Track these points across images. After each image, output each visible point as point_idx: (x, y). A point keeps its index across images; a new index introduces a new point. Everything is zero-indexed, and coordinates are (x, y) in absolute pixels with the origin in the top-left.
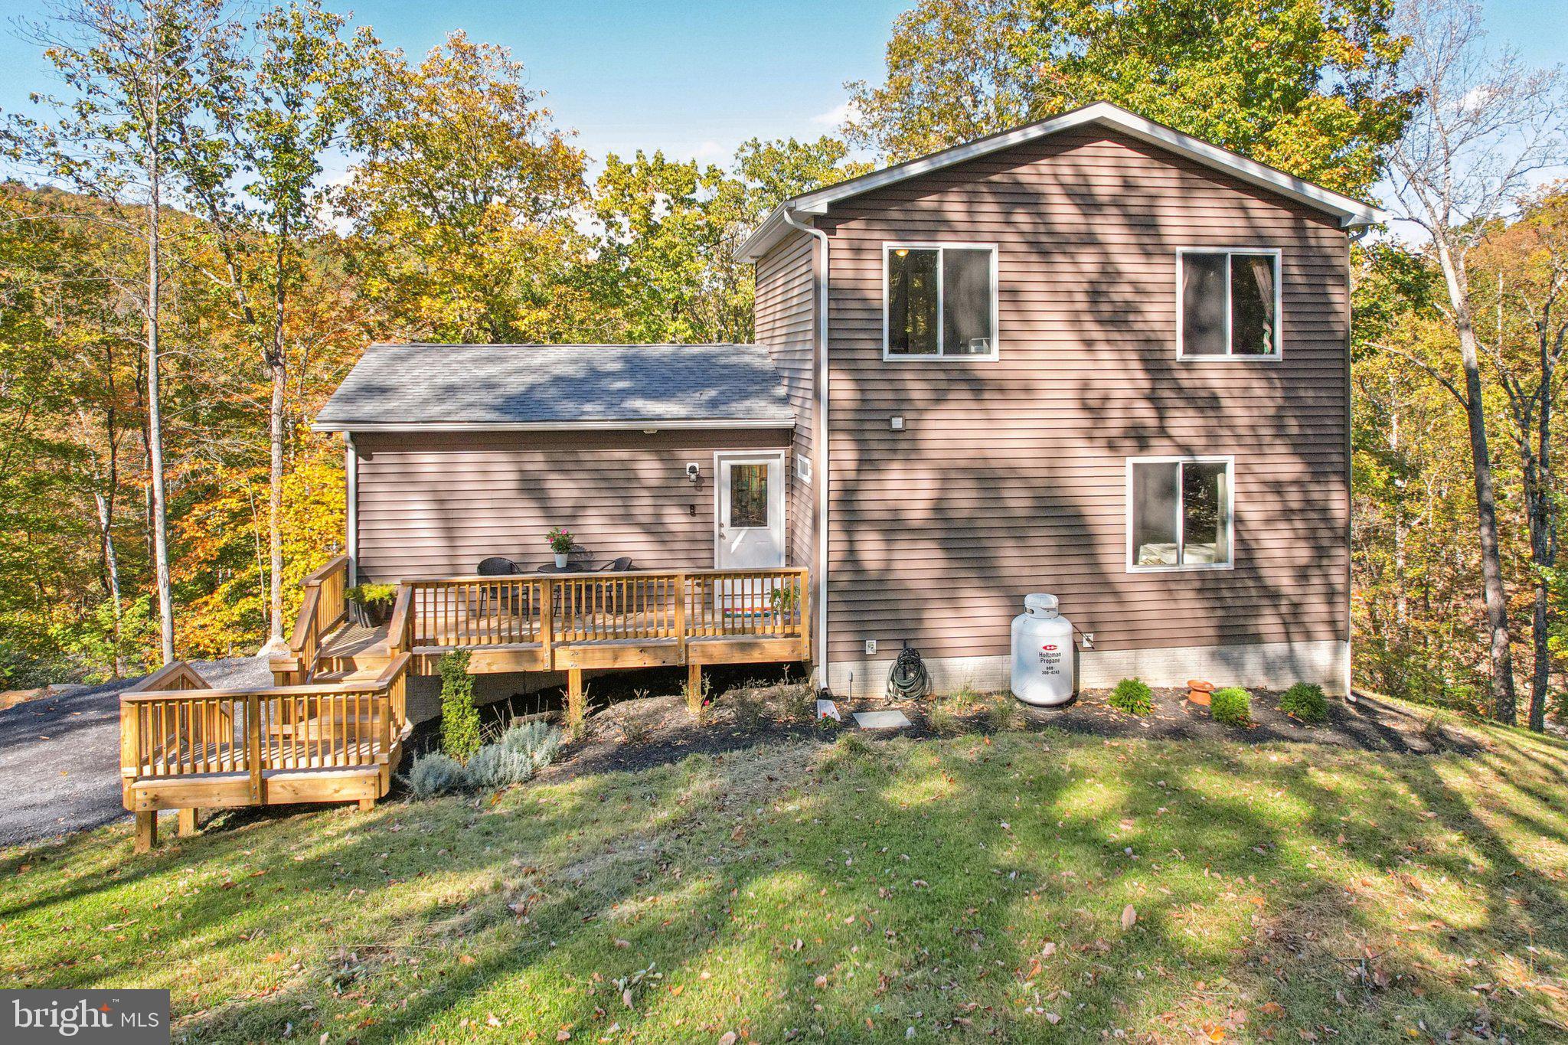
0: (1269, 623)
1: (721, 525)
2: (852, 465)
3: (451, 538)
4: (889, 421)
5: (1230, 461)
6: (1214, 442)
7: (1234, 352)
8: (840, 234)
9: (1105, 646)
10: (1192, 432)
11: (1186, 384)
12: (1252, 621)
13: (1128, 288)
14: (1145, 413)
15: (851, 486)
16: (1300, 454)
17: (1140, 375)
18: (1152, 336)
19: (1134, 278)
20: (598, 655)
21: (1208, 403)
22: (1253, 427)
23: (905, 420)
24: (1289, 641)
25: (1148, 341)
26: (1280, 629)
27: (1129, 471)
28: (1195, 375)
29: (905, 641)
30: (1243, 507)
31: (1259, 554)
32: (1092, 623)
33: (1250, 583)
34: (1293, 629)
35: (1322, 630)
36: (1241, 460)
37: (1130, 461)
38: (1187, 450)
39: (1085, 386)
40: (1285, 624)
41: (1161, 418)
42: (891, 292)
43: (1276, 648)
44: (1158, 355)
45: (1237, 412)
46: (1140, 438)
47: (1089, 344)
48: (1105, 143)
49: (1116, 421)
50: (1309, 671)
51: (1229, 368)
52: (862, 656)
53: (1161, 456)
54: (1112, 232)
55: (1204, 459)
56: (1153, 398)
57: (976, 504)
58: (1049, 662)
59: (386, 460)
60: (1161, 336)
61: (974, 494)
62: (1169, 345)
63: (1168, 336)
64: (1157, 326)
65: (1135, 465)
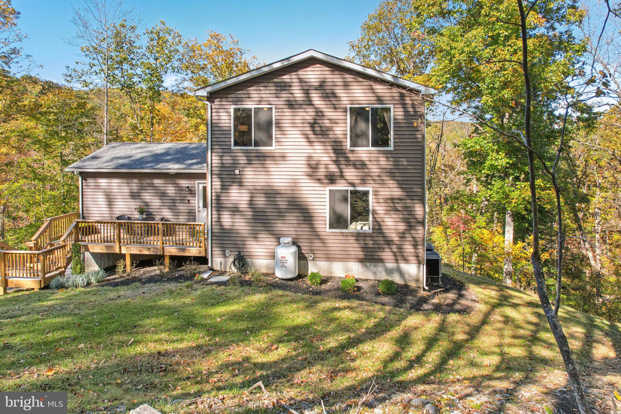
0: (387, 255)
1: (199, 207)
2: (219, 187)
3: (110, 208)
4: (234, 171)
5: (371, 190)
6: (364, 181)
7: (372, 146)
8: (216, 103)
9: (317, 259)
10: (355, 178)
11: (352, 159)
12: (380, 254)
13: (327, 121)
14: (333, 168)
15: (218, 194)
16: (401, 188)
17: (332, 155)
18: (338, 140)
19: (329, 117)
20: (135, 249)
21: (361, 165)
22: (379, 176)
23: (240, 171)
24: (397, 263)
25: (335, 142)
26: (393, 257)
27: (327, 193)
28: (355, 155)
29: (239, 252)
30: (376, 208)
31: (383, 227)
32: (311, 250)
33: (381, 239)
34: (399, 258)
35: (412, 259)
36: (375, 189)
37: (328, 188)
38: (353, 185)
39: (310, 158)
40: (395, 256)
43: (391, 265)
44: (340, 147)
45: (374, 170)
46: (331, 179)
47: (310, 142)
48: (318, 65)
49: (322, 172)
50: (407, 275)
51: (370, 152)
52: (225, 256)
53: (341, 186)
54: (317, 99)
55: (360, 188)
56: (337, 162)
57: (265, 203)
58: (283, 263)
59: (91, 181)
60: (341, 140)
61: (264, 199)
62: (344, 144)
63: (344, 140)
64: (340, 136)
65: (330, 190)
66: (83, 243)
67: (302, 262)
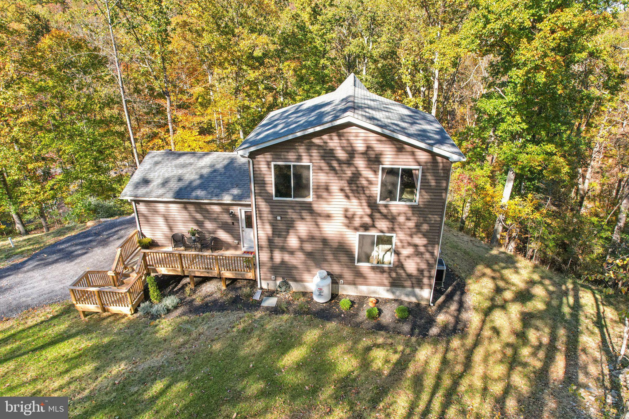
0: (407, 283)
1: (242, 228)
4: (276, 217)
5: (394, 235)
6: (391, 229)
8: (257, 159)
9: (346, 284)
10: (384, 226)
11: (384, 211)
12: (403, 282)
14: (367, 220)
16: (426, 238)
17: (366, 207)
20: (197, 273)
21: (392, 219)
23: (282, 217)
24: (413, 288)
25: (370, 197)
26: (410, 285)
27: (357, 236)
29: (283, 277)
32: (342, 278)
33: (402, 271)
34: (415, 285)
37: (358, 233)
38: (382, 232)
39: (346, 210)
40: (412, 283)
41: (373, 221)
42: (275, 179)
43: (409, 290)
44: (372, 201)
46: (366, 227)
47: (347, 197)
49: (357, 222)
50: (420, 297)
51: (398, 206)
52: (271, 280)
54: (360, 163)
55: (387, 234)
56: (371, 216)
58: (320, 292)
60: (373, 195)
63: (375, 195)
65: (360, 235)
66: (152, 267)
67: (334, 285)
